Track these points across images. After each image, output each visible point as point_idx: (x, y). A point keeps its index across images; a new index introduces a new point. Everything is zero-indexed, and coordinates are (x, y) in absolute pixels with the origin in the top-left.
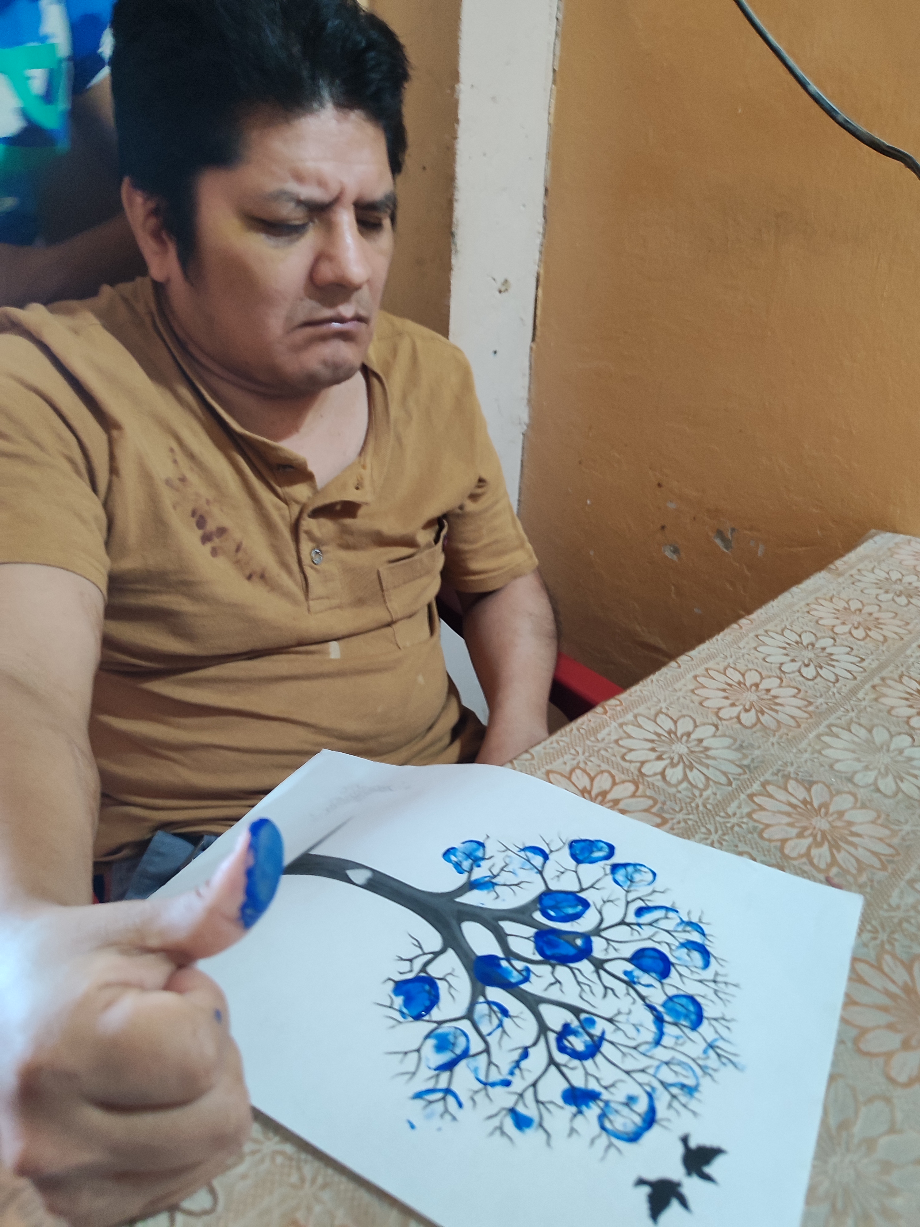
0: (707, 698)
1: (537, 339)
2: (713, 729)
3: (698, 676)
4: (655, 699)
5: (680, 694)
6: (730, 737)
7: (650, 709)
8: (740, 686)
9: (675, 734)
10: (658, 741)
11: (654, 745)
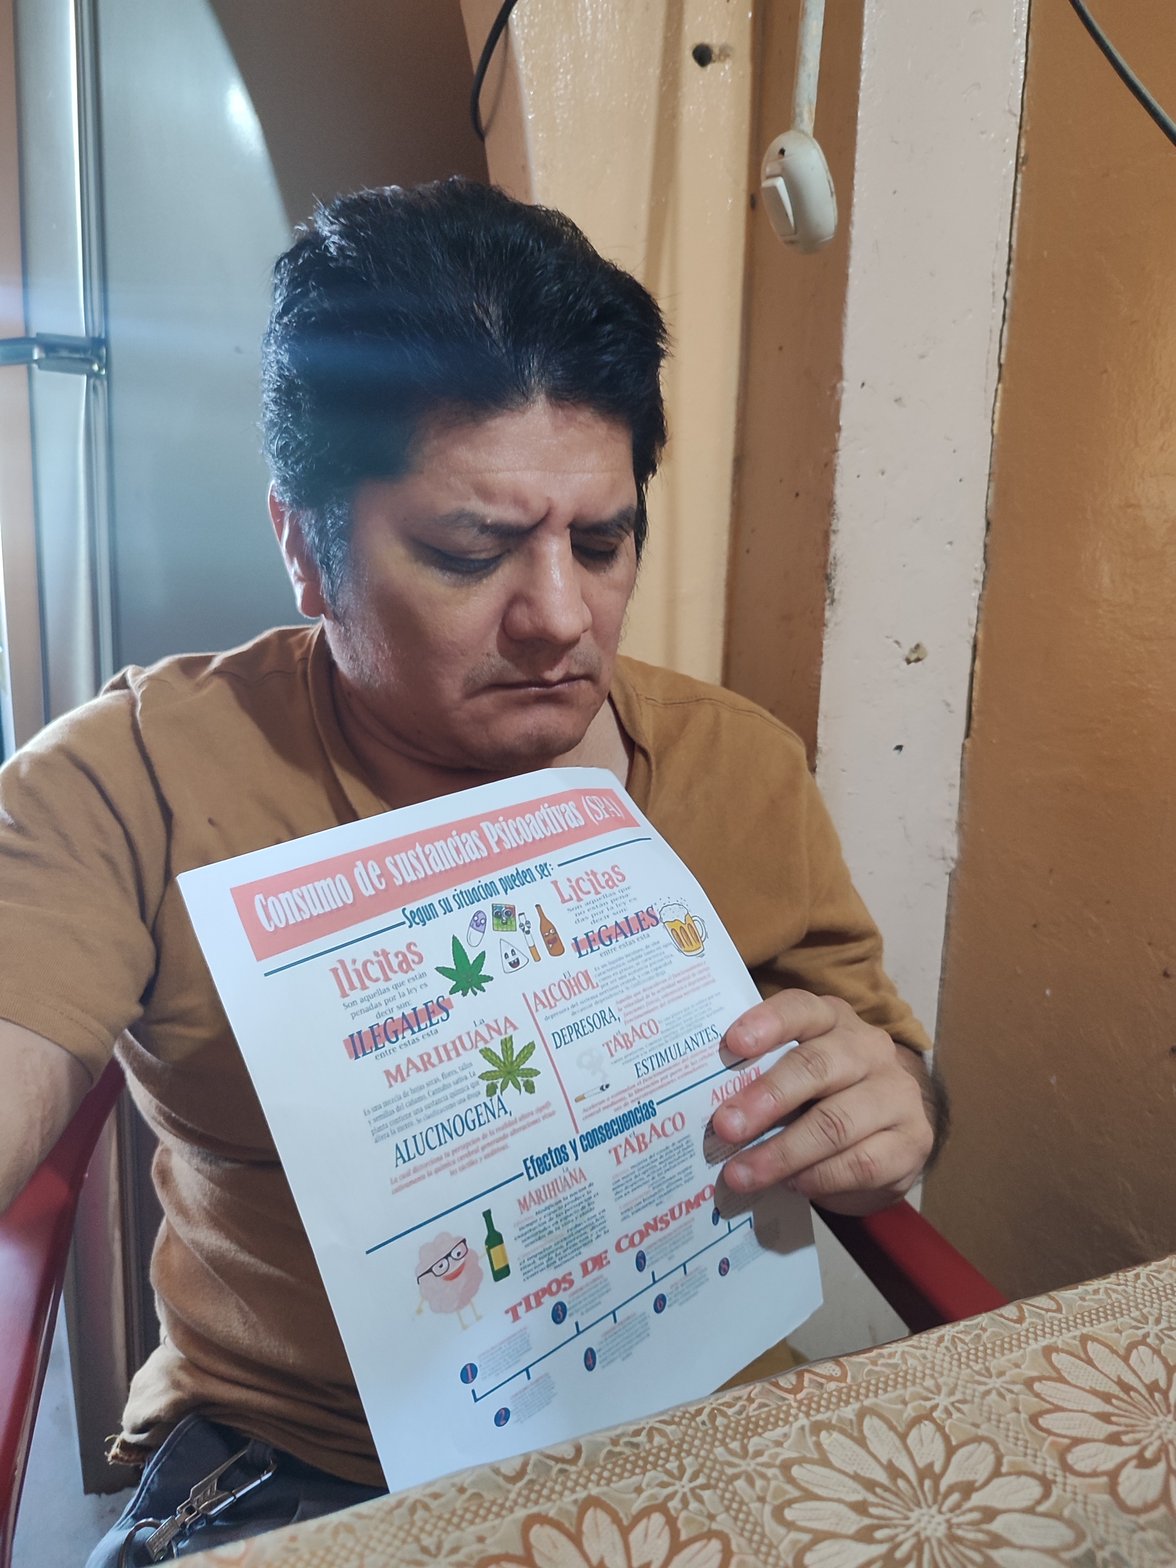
0: (1058, 1409)
1: (972, 733)
2: (1035, 1490)
3: (1057, 1350)
4: (929, 1383)
5: (995, 1382)
6: (1070, 1523)
7: (905, 1403)
8: (1152, 1396)
9: (937, 1479)
10: (886, 1489)
11: (871, 1498)
